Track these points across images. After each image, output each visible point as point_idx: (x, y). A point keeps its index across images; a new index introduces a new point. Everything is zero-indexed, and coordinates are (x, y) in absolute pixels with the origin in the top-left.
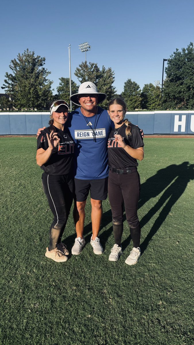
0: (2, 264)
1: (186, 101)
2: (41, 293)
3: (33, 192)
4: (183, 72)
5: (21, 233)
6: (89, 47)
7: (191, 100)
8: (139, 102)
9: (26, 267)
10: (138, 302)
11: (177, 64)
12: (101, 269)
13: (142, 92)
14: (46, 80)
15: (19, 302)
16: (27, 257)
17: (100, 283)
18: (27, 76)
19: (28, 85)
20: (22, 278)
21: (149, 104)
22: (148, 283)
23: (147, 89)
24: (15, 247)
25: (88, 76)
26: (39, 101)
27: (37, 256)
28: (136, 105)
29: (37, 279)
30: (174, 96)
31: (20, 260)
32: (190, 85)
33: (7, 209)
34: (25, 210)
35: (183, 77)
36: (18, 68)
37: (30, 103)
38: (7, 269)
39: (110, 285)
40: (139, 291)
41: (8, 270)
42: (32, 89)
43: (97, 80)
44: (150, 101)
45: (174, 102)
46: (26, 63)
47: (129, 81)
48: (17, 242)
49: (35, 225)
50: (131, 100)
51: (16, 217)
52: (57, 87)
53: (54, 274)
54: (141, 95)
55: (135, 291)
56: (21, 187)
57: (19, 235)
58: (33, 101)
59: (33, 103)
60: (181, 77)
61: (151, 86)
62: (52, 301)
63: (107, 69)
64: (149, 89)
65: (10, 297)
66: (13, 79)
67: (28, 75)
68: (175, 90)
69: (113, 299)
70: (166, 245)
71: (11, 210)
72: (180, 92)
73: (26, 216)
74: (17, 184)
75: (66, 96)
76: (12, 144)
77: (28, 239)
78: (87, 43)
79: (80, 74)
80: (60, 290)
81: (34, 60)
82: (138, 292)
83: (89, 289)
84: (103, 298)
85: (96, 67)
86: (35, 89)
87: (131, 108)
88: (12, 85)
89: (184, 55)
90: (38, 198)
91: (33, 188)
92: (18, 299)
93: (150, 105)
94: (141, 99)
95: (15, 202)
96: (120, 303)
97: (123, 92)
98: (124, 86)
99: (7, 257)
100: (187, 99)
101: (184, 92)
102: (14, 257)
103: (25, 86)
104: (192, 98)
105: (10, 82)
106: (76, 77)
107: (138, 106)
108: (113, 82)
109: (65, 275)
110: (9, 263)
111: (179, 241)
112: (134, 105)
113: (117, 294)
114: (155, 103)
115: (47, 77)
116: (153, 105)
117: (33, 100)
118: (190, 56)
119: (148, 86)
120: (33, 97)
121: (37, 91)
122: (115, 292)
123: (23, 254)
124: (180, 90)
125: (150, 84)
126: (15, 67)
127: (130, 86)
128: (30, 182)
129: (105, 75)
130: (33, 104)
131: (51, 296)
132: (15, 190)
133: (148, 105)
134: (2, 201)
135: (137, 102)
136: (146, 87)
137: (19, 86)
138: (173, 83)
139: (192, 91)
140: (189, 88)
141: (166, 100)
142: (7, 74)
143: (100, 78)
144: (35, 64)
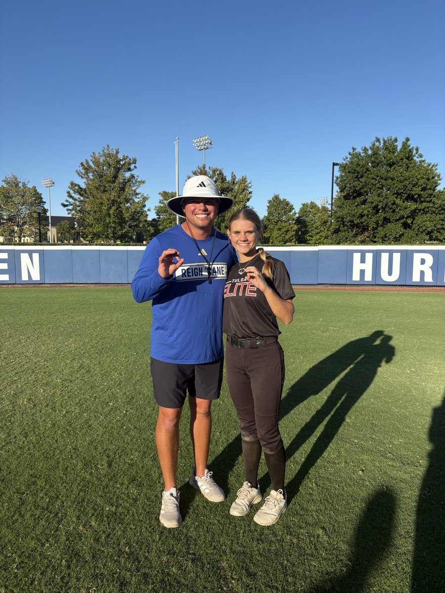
0: (32, 511)
1: (373, 230)
2: (102, 567)
3: (103, 379)
4: (366, 184)
5: (75, 453)
6: (211, 143)
7: (380, 228)
8: (293, 233)
9: (77, 517)
10: (286, 587)
11: (355, 170)
12: (218, 521)
13: (297, 215)
14: (137, 194)
15: (58, 584)
16: (81, 497)
17: (215, 548)
18: (105, 187)
19: (106, 202)
20: (69, 539)
21: (309, 236)
22: (306, 548)
23: (305, 212)
24: (61, 478)
26: (124, 228)
27: (101, 496)
28: (287, 237)
29: (97, 540)
30: (352, 221)
31: (67, 503)
32: (378, 205)
33: (54, 409)
34: (86, 411)
35: (365, 192)
36: (90, 175)
37: (110, 231)
38: (42, 519)
39: (233, 552)
40: (289, 564)
41: (43, 522)
42: (114, 208)
44: (311, 230)
45: (352, 231)
46: (105, 167)
47: (276, 198)
48: (67, 468)
49: (102, 437)
50: (280, 229)
51: (69, 422)
52: (156, 207)
53: (129, 529)
54: (296, 220)
55: (282, 564)
56: (83, 371)
57: (72, 456)
58: (115, 228)
59: (113, 232)
60: (362, 191)
61: (313, 205)
62: (122, 583)
63: (238, 178)
64: (310, 212)
65: (42, 574)
66: (80, 191)
67: (107, 185)
68: (353, 212)
69: (238, 580)
70: (340, 476)
71: (60, 411)
72: (362, 216)
73: (87, 422)
74: (76, 365)
75: (170, 220)
76: (73, 299)
77: (87, 463)
78: (206, 138)
80: (139, 562)
81: (118, 162)
82: (286, 567)
83: (193, 561)
84: (219, 577)
85: (221, 174)
86: (117, 209)
87: (280, 242)
88: (81, 201)
89: (366, 156)
90: (111, 389)
91: (103, 372)
92: (58, 578)
93: (312, 237)
94: (296, 227)
95: (69, 397)
96: (252, 589)
97: (265, 216)
98: (267, 206)
99: (44, 496)
100: (373, 228)
101: (367, 215)
102: (58, 497)
103: (102, 203)
104: (383, 226)
105: (77, 196)
107: (291, 239)
108: (248, 200)
109: (150, 533)
110: (47, 508)
111: (364, 468)
112: (285, 237)
113: (246, 570)
114: (320, 233)
115: (139, 188)
116: (317, 237)
118: (376, 158)
120: (114, 222)
121: (122, 212)
122: (242, 567)
123: (75, 491)
124: (362, 213)
125: (312, 203)
126: (87, 173)
127: (279, 205)
128: (99, 363)
129: (236, 187)
130: (114, 233)
131: (120, 573)
132: (72, 376)
133: (308, 238)
134: (46, 395)
135: (290, 232)
136: (305, 208)
137: (91, 204)
138: (350, 202)
139: (382, 214)
140: (376, 209)
141: (339, 228)
142: (72, 184)
143: (228, 192)
144: (119, 169)
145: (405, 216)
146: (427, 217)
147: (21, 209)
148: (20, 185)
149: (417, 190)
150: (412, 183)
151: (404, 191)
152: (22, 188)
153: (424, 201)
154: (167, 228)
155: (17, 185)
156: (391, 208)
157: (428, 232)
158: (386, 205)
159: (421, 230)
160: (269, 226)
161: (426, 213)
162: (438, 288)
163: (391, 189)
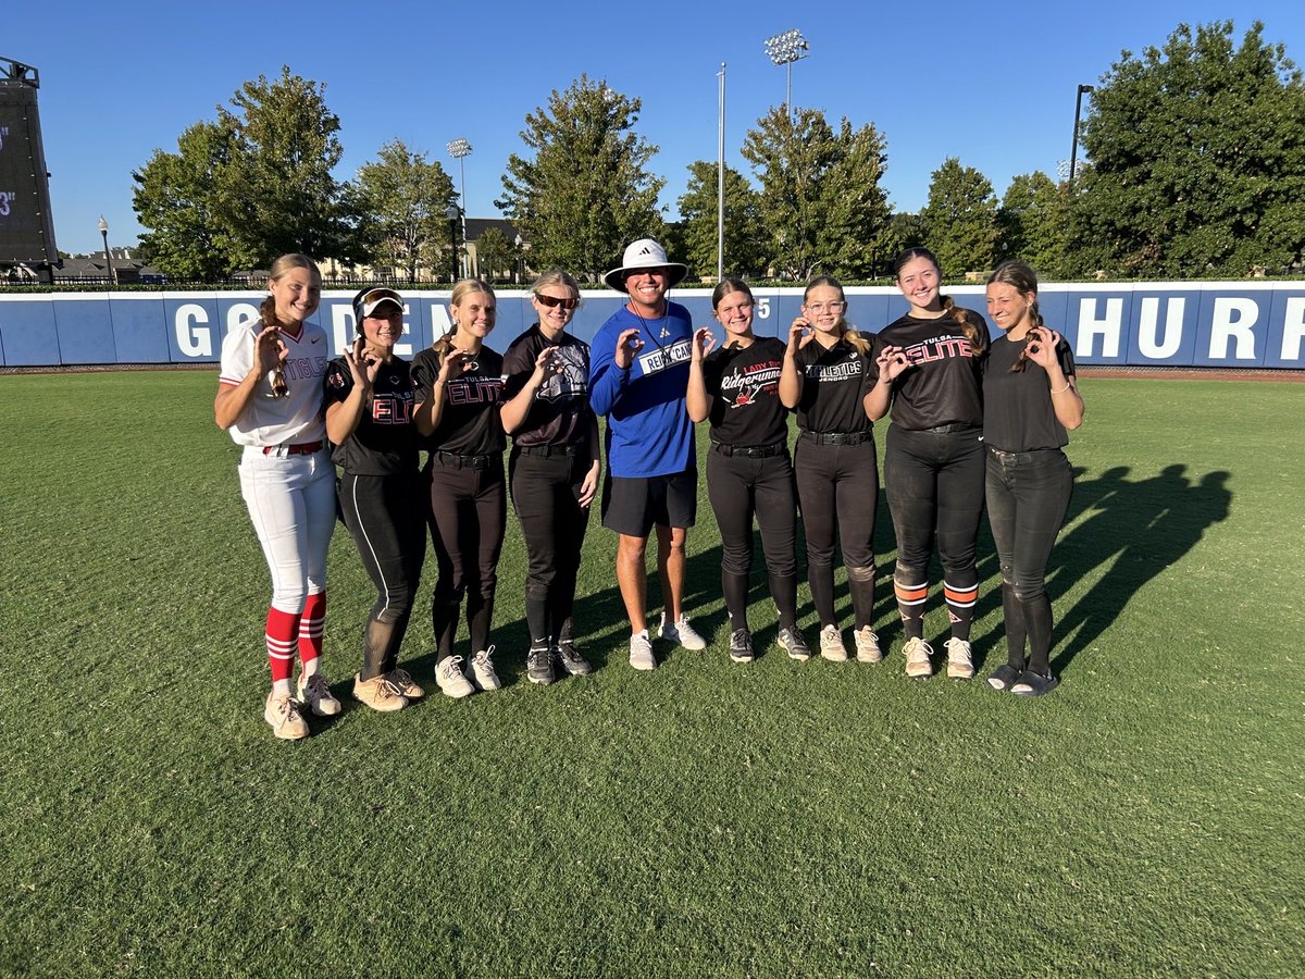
1: (1160, 243)
4: (1151, 136)
6: (804, 47)
7: (1178, 238)
8: (987, 246)
11: (1125, 105)
13: (1000, 205)
14: (643, 176)
18: (579, 163)
19: (580, 196)
23: (1021, 196)
25: (791, 155)
26: (616, 248)
28: (974, 256)
30: (1112, 223)
32: (1174, 184)
35: (1148, 154)
36: (549, 139)
37: (588, 256)
42: (595, 207)
43: (823, 168)
44: (1033, 239)
45: (1111, 245)
46: (577, 122)
47: (951, 167)
50: (957, 238)
52: (680, 198)
54: (997, 217)
58: (597, 248)
59: (594, 256)
60: (1138, 152)
61: (1040, 181)
64: (1031, 195)
66: (528, 173)
67: (581, 160)
68: (1113, 203)
72: (1134, 210)
75: (711, 225)
78: (795, 33)
79: (762, 151)
81: (605, 108)
85: (820, 122)
86: (602, 209)
87: (955, 267)
88: (532, 195)
89: (1155, 70)
93: (1035, 255)
94: (995, 233)
97: (924, 209)
98: (930, 186)
100: (1162, 236)
101: (1149, 209)
103: (572, 198)
104: (1184, 233)
105: (523, 185)
106: (749, 163)
107: (982, 259)
108: (879, 175)
112: (968, 255)
114: (1054, 246)
115: (647, 163)
116: (1046, 254)
117: (595, 247)
118: (1179, 74)
119: (1026, 184)
120: (597, 237)
121: (611, 214)
124: (1136, 202)
125: (1037, 175)
126: (541, 135)
127: (956, 183)
129: (852, 151)
130: (595, 259)
133: (1024, 256)
135: (981, 243)
136: (1020, 190)
137: (552, 199)
138: (1111, 176)
139: (1182, 207)
140: (1170, 194)
141: (1080, 238)
142: (513, 160)
143: (834, 160)
144: (606, 124)
145: (1239, 209)
146: (1294, 209)
147: (414, 210)
148: (411, 160)
149: (1273, 147)
150: (1261, 132)
151: (1240, 149)
152: (414, 165)
153: (1290, 173)
154: (703, 242)
155: (405, 161)
156: (1205, 192)
157: (1294, 243)
158: (1195, 184)
159: (1276, 239)
160: (933, 231)
161: (1293, 201)
162: (1265, 373)
163: (1209, 146)
